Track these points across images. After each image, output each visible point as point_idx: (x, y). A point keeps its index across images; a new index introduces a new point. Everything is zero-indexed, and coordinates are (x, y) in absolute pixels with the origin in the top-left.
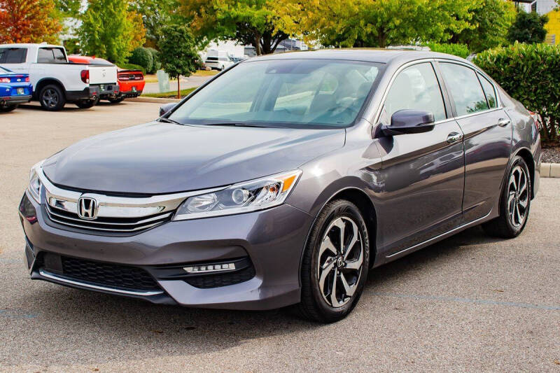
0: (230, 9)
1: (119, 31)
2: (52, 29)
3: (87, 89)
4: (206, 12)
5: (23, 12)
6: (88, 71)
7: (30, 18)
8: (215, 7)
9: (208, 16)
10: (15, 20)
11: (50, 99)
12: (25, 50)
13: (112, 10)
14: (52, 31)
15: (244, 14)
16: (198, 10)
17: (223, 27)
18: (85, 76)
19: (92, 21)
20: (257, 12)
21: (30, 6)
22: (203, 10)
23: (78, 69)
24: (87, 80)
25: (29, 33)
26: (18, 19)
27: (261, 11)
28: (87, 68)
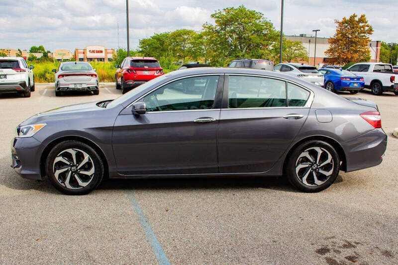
3: (392, 86)
6: (394, 77)
11: (376, 90)
12: (369, 66)
18: (392, 79)
23: (390, 75)
24: (393, 81)
28: (394, 75)
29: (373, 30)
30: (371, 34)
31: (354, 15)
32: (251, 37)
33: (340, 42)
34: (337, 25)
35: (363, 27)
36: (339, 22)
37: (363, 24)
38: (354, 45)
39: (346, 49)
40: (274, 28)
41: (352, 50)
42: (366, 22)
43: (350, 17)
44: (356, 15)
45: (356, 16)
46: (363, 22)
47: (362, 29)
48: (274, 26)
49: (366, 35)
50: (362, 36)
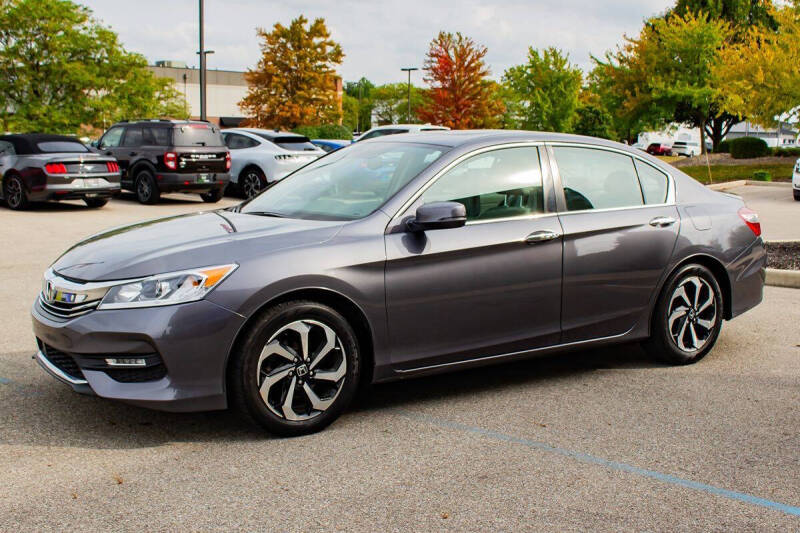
0: (666, 87)
1: (570, 112)
2: (495, 110)
4: (641, 91)
5: (464, 93)
7: (473, 98)
8: (650, 85)
9: (643, 96)
10: (457, 99)
13: (563, 90)
14: (493, 112)
15: (683, 94)
16: (631, 88)
17: (659, 108)
19: (540, 101)
20: (698, 91)
21: (472, 85)
22: (637, 89)
25: (470, 113)
26: (459, 99)
27: (703, 89)
29: (343, 53)
30: (339, 62)
31: (301, 18)
32: (67, 66)
33: (275, 79)
34: (263, 40)
35: (321, 46)
36: (265, 34)
37: (322, 39)
38: (305, 87)
39: (286, 95)
40: (120, 46)
41: (300, 97)
42: (327, 36)
43: (293, 24)
44: (304, 18)
45: (305, 21)
46: (321, 35)
47: (319, 50)
48: (120, 40)
49: (327, 63)
50: (320, 67)
